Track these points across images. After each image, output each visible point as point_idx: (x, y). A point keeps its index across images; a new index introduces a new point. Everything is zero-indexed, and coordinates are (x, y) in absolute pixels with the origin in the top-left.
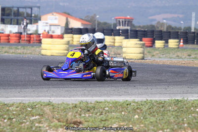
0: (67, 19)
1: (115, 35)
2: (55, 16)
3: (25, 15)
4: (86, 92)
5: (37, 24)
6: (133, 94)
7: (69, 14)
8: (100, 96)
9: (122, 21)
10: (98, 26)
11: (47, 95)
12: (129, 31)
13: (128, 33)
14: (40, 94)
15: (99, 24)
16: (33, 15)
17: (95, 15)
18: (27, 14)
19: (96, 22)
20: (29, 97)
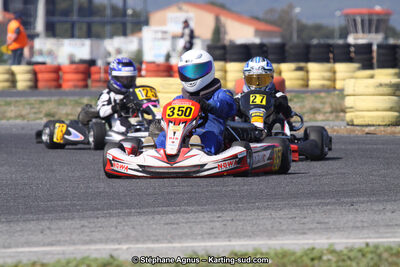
0: (218, 20)
1: (336, 61)
2: (187, 12)
3: (108, 12)
4: (217, 224)
5: (139, 35)
6: (339, 229)
7: (222, 7)
8: (250, 237)
9: (362, 21)
10: (299, 37)
11: (113, 236)
12: (375, 48)
13: (371, 52)
14: (97, 235)
15: (302, 28)
16: (130, 12)
17: (291, 7)
18: (114, 8)
19: (295, 25)
20: (65, 243)
